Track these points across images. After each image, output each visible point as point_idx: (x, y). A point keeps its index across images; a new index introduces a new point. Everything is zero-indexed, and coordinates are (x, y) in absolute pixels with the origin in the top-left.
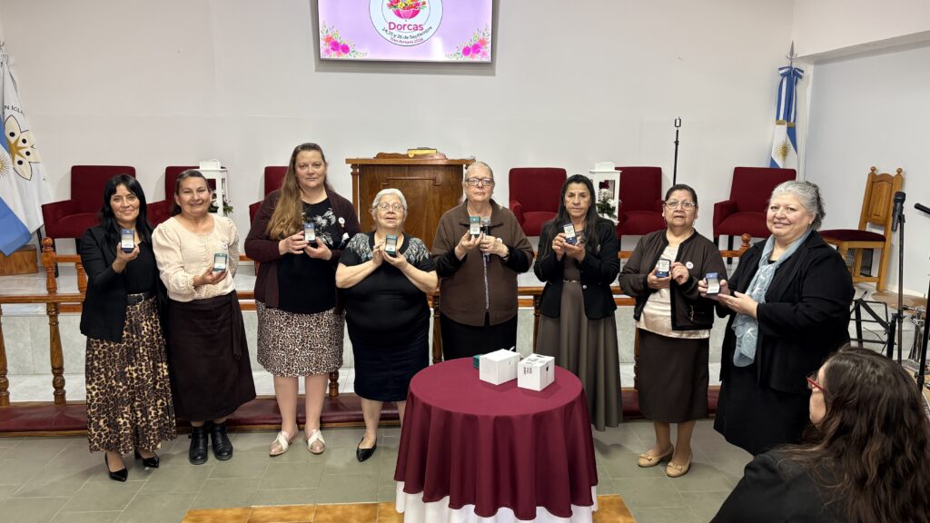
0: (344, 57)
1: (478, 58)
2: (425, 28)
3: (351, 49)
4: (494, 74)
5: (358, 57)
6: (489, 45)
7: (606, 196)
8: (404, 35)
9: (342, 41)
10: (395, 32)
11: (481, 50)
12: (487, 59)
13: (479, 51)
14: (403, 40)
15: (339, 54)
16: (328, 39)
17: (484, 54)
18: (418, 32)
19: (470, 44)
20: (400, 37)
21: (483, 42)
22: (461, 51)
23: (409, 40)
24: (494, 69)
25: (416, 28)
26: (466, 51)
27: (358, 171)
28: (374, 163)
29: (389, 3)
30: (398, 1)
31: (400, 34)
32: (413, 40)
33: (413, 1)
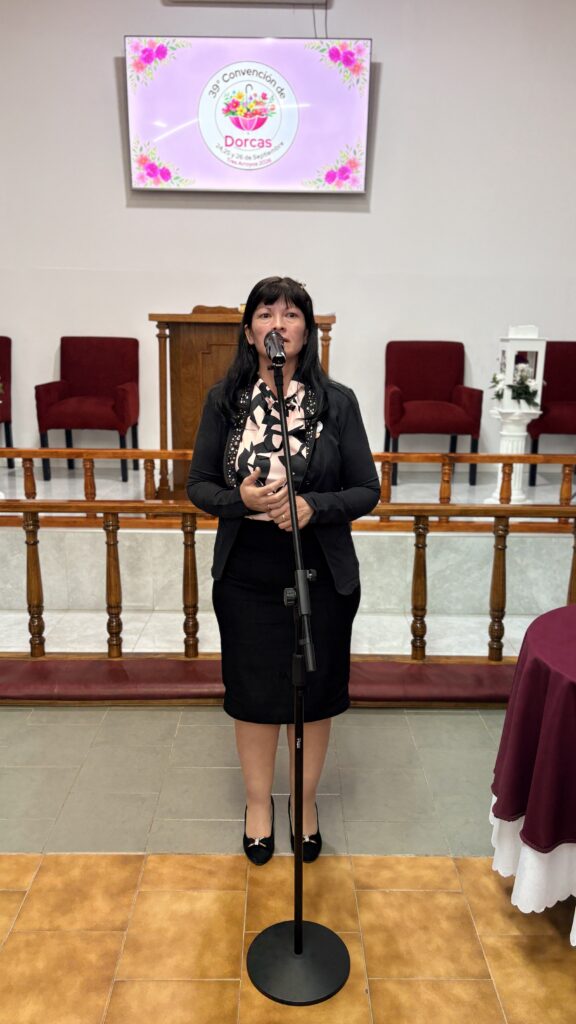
0: (164, 185)
1: (346, 187)
2: (275, 143)
3: (173, 175)
4: (367, 210)
5: (183, 186)
6: (362, 170)
7: (525, 374)
8: (245, 154)
9: (160, 163)
10: (233, 149)
11: (351, 175)
12: (360, 188)
13: (347, 177)
14: (243, 161)
15: (158, 182)
16: (143, 161)
17: (355, 181)
18: (266, 150)
19: (335, 166)
20: (241, 157)
21: (353, 164)
22: (323, 177)
23: (252, 161)
24: (367, 203)
25: (262, 143)
26: (330, 177)
27: (167, 332)
28: (189, 320)
29: (225, 107)
30: (236, 104)
31: (240, 152)
32: (257, 161)
33: (257, 103)
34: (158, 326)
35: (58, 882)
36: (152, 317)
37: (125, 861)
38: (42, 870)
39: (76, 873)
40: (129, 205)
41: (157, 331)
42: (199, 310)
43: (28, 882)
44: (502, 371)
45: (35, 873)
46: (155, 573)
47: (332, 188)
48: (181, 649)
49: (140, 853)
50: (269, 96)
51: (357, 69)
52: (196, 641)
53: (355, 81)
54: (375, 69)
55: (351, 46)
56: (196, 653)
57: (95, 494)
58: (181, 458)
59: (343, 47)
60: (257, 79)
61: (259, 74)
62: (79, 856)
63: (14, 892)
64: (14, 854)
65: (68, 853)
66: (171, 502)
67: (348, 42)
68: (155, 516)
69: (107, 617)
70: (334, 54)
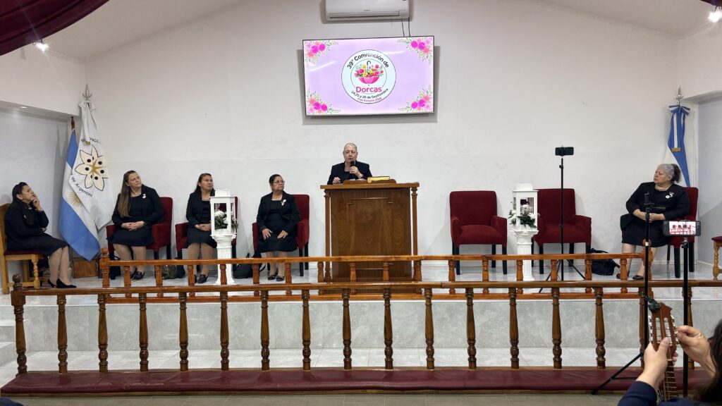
0: (324, 113)
1: (423, 110)
3: (329, 108)
4: (436, 122)
5: (334, 113)
6: (432, 100)
8: (367, 96)
9: (322, 102)
10: (361, 94)
11: (426, 104)
12: (430, 110)
13: (424, 105)
14: (366, 99)
15: (320, 112)
16: (312, 101)
17: (428, 107)
18: (378, 93)
19: (416, 99)
20: (365, 97)
21: (427, 98)
22: (410, 105)
23: (371, 99)
24: (436, 118)
25: (376, 90)
26: (414, 105)
27: (330, 194)
29: (356, 72)
30: (362, 71)
31: (365, 95)
32: (374, 99)
33: (373, 70)
34: (325, 191)
36: (321, 187)
40: (304, 124)
41: (325, 194)
44: (515, 208)
47: (416, 111)
48: (342, 365)
50: (380, 66)
51: (427, 51)
52: (350, 360)
53: (425, 57)
54: (436, 50)
55: (423, 40)
56: (351, 367)
59: (418, 40)
60: (373, 58)
61: (374, 56)
67: (421, 38)
69: (303, 348)
70: (414, 44)
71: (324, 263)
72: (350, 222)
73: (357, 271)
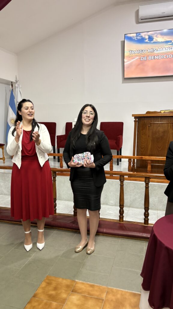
27: (137, 119)
28: (145, 116)
34: (134, 118)
35: (114, 298)
36: (133, 115)
37: (135, 295)
38: (108, 293)
39: (119, 296)
40: (122, 83)
41: (134, 120)
42: (148, 113)
43: (104, 296)
45: (106, 293)
46: (131, 195)
48: (143, 221)
49: (139, 293)
52: (148, 220)
56: (148, 224)
57: (113, 169)
58: (140, 159)
62: (119, 290)
63: (100, 299)
64: (98, 285)
65: (115, 288)
66: (135, 173)
68: (131, 177)
69: (119, 208)
71: (132, 160)
72: (149, 136)
73: (152, 165)
